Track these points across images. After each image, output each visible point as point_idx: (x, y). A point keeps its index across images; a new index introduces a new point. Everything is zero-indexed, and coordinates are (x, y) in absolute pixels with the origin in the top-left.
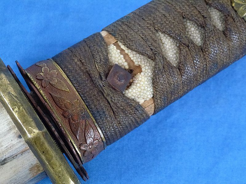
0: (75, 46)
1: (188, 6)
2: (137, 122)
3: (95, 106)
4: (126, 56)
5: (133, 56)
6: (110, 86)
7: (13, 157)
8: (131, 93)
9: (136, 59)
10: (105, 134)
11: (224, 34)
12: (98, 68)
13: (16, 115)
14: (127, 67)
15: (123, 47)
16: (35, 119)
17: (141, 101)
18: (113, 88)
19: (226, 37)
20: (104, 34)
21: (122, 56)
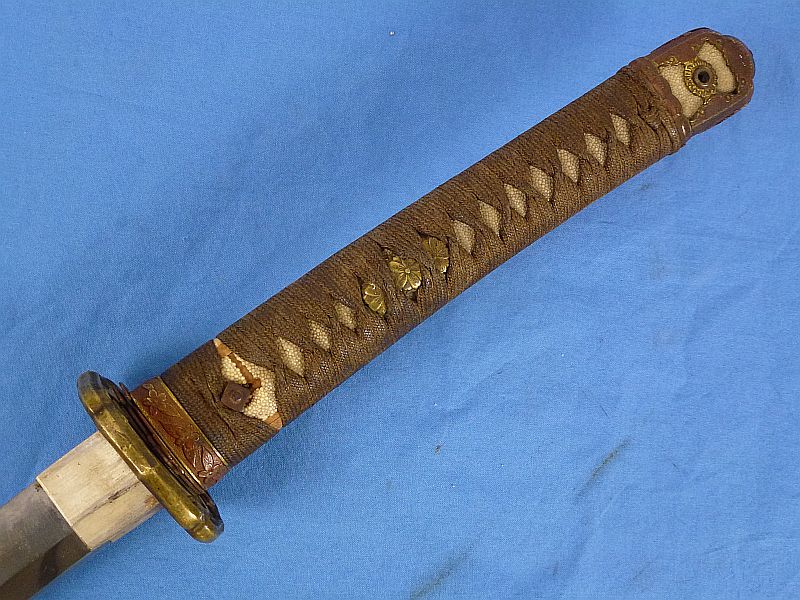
0: (185, 361)
1: (312, 304)
2: (262, 440)
3: (211, 429)
4: (242, 369)
5: (250, 367)
6: (224, 407)
7: (125, 490)
8: (252, 411)
9: (255, 371)
10: (226, 458)
11: (356, 332)
12: (210, 389)
13: (125, 453)
14: (245, 382)
15: (239, 359)
16: (146, 456)
17: (264, 418)
18: (229, 409)
19: (358, 335)
20: (217, 343)
21: (238, 370)
